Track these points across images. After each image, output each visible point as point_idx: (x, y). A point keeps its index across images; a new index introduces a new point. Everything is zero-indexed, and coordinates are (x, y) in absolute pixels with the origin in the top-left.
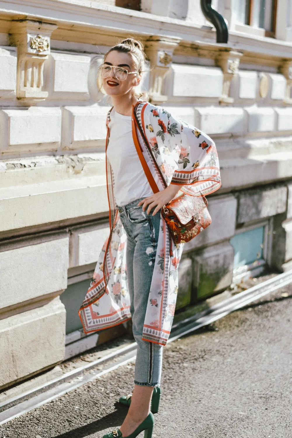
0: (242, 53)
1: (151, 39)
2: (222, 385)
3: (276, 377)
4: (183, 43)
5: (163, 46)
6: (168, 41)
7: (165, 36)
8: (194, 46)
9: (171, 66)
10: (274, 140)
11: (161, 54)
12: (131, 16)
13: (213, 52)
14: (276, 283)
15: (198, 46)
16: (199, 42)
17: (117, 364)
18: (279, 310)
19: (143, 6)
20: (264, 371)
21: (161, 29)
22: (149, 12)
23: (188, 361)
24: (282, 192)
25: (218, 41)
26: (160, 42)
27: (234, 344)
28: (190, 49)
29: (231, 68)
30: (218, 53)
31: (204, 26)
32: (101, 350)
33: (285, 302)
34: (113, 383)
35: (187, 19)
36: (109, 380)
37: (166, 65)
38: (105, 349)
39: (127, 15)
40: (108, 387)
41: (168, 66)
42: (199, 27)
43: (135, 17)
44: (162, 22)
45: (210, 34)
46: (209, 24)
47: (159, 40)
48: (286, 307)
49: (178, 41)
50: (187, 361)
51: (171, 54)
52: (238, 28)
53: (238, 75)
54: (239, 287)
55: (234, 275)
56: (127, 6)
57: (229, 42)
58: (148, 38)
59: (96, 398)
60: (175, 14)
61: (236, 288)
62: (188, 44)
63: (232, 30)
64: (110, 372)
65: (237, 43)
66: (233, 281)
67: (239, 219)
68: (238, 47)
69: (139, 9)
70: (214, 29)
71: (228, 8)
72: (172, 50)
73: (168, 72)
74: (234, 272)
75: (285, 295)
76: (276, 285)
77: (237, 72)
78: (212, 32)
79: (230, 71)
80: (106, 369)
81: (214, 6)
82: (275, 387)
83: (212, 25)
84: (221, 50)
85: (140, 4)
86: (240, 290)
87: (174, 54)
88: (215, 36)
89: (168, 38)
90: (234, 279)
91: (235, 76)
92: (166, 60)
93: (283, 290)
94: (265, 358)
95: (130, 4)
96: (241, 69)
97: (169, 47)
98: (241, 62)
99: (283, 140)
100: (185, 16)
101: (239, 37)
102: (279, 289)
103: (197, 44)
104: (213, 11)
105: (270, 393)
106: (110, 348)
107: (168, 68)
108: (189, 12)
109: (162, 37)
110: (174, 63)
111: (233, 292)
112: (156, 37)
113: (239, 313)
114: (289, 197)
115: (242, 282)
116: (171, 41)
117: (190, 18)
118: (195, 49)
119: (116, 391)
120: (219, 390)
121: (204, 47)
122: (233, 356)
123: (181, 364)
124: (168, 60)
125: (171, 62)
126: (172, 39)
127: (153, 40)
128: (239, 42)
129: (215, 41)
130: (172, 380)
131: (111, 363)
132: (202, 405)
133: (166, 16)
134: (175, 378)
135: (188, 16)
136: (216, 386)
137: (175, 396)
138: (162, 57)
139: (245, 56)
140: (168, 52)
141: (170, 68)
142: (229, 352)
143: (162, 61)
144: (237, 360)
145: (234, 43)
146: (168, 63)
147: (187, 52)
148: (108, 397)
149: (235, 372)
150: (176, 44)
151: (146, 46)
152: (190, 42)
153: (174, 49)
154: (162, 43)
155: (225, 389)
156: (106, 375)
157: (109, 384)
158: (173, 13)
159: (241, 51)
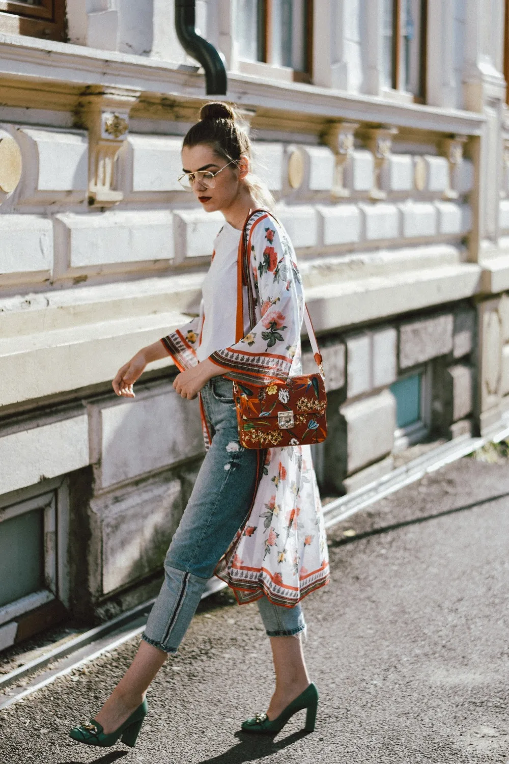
0: (253, 111)
1: (88, 91)
2: (243, 701)
4: (147, 97)
5: (110, 103)
6: (118, 95)
7: (113, 85)
8: (168, 102)
9: (126, 139)
10: (318, 262)
11: (107, 118)
12: (49, 52)
14: (335, 513)
15: (174, 101)
16: (175, 93)
17: (52, 675)
19: (72, 33)
21: (104, 74)
22: (84, 44)
23: (181, 661)
24: (336, 353)
25: (210, 92)
26: (105, 96)
28: (160, 107)
31: (182, 66)
32: (25, 652)
33: (350, 547)
34: (45, 709)
35: (153, 53)
36: (39, 704)
37: (117, 137)
38: (32, 649)
39: (42, 50)
40: (38, 717)
41: (121, 138)
42: (175, 68)
43: (56, 53)
44: (107, 61)
45: (193, 79)
46: (192, 62)
47: (104, 93)
48: (352, 554)
49: (138, 94)
50: (179, 662)
51: (125, 117)
52: (244, 67)
56: (42, 35)
57: (228, 93)
58: (83, 90)
59: (15, 738)
60: (130, 46)
62: (157, 98)
63: (233, 72)
64: (41, 690)
65: (245, 93)
68: (246, 101)
69: (65, 40)
70: (202, 71)
71: (225, 34)
72: (128, 110)
73: (122, 149)
75: (351, 534)
76: (334, 517)
78: (199, 76)
80: (34, 685)
81: (200, 30)
83: (198, 65)
85: (67, 31)
87: (131, 117)
88: (203, 83)
89: (120, 89)
92: (117, 128)
93: (346, 526)
95: (47, 31)
97: (122, 104)
99: (334, 261)
100: (147, 50)
101: (246, 83)
102: (340, 523)
103: (172, 98)
104: (199, 38)
106: (41, 645)
107: (122, 141)
108: (156, 42)
109: (108, 87)
110: (131, 132)
112: (97, 87)
114: (349, 360)
116: (125, 93)
117: (157, 53)
118: (169, 108)
119: (51, 724)
120: (236, 711)
121: (187, 102)
122: (262, 646)
123: (169, 667)
124: (121, 127)
125: (127, 131)
126: (127, 90)
127: (91, 94)
128: (248, 91)
129: (204, 91)
130: (153, 696)
131: (43, 673)
132: (206, 738)
133: (114, 50)
134: (157, 693)
135: (155, 49)
136: (230, 703)
137: (158, 726)
138: (110, 122)
139: (258, 116)
140: (119, 113)
141: (125, 142)
142: (253, 640)
143: (110, 131)
144: (268, 655)
145: (240, 95)
146: (120, 132)
147: (155, 113)
148: (37, 736)
149: (265, 676)
150: (133, 99)
151: (81, 105)
152: (159, 95)
153: (131, 107)
154: (108, 99)
155: (248, 708)
156: (34, 695)
157: (38, 711)
158: (127, 44)
159: (252, 108)
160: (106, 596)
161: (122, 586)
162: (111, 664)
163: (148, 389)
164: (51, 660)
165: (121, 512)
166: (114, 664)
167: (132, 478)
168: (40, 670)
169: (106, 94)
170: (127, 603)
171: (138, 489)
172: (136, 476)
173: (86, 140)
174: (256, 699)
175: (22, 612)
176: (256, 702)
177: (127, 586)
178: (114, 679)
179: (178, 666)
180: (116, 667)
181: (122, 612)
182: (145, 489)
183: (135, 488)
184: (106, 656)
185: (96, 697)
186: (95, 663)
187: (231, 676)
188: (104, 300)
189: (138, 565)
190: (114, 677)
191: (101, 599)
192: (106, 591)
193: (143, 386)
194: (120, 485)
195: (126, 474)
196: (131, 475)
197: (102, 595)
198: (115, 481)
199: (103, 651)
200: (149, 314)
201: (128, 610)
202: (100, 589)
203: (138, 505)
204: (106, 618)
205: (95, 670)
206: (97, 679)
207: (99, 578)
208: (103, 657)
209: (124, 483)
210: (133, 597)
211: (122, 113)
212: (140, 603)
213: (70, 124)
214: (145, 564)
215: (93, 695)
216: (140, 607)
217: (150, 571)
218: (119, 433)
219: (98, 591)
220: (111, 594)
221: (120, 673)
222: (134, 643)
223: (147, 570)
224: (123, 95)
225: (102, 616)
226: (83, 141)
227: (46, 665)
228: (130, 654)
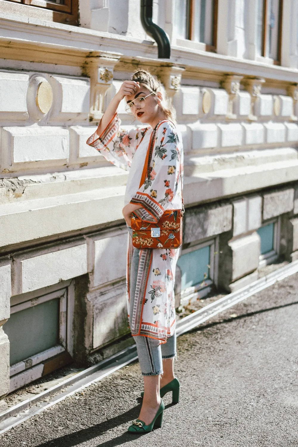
0: (184, 68)
1: (91, 55)
2: (175, 413)
3: (230, 402)
4: (123, 59)
5: (103, 63)
6: (108, 57)
7: (105, 52)
8: (136, 62)
9: (112, 83)
10: (218, 157)
11: (102, 71)
12: (70, 32)
13: (155, 68)
14: (225, 304)
15: (139, 61)
16: (140, 57)
17: (64, 395)
18: (229, 332)
19: (81, 21)
20: (216, 396)
21: (101, 45)
22: (89, 28)
23: (139, 389)
24: (227, 211)
25: (160, 57)
26: (101, 58)
27: (185, 369)
28: (131, 65)
29: (174, 84)
30: (159, 68)
31: (145, 41)
32: (48, 381)
33: (234, 323)
34: (60, 415)
35: (127, 33)
36: (57, 412)
37: (107, 82)
38: (52, 380)
39: (66, 31)
40: (56, 420)
41: (109, 82)
42: (141, 42)
43: (74, 33)
44: (102, 38)
45: (151, 49)
46: (150, 39)
47: (100, 56)
48: (236, 328)
49: (119, 57)
50: (137, 389)
51: (112, 70)
52: (179, 42)
53: (181, 90)
54: (186, 309)
55: (182, 297)
56: (65, 22)
57: (171, 57)
58: (87, 55)
59: (44, 432)
60: (115, 29)
61: (183, 310)
62: (129, 60)
63: (173, 45)
64: (57, 404)
65: (179, 57)
66: (181, 303)
67: (185, 240)
68: (179, 62)
69: (78, 25)
70: (156, 44)
71: (168, 22)
72: (113, 66)
73: (109, 89)
74: (182, 293)
75: (234, 316)
76: (224, 306)
77: (179, 87)
78: (154, 47)
79: (172, 87)
80: (53, 401)
81: (155, 20)
82: (229, 413)
83: (153, 40)
84: (162, 65)
85: (79, 20)
86: (188, 312)
87: (114, 71)
88: (156, 51)
89: (109, 54)
90: (181, 300)
91: (177, 91)
92: (107, 77)
93: (231, 311)
94: (217, 383)
95: (68, 20)
96: (183, 85)
97: (110, 63)
98: (183, 78)
99: (227, 156)
100: (124, 31)
101: (181, 51)
102: (228, 309)
103: (138, 60)
104: (154, 25)
105: (224, 420)
106: (57, 378)
107: (109, 85)
108: (130, 26)
109: (102, 53)
110: (115, 79)
111: (181, 314)
112: (96, 53)
113: (188, 336)
114: (234, 214)
115: (189, 304)
116: (112, 57)
117: (130, 33)
118: (136, 65)
119: (64, 424)
120: (172, 419)
121: (146, 62)
122: (185, 381)
123: (131, 392)
124: (109, 76)
125: (112, 79)
126: (113, 55)
127: (92, 57)
128: (181, 56)
129: (157, 56)
130: (123, 409)
131: (58, 394)
132: (155, 435)
133: (106, 31)
134: (125, 407)
135: (128, 31)
136: (168, 414)
137: (126, 426)
138: (103, 73)
139: (187, 71)
140: (108, 68)
141: (111, 85)
142: (180, 378)
143: (103, 78)
144: (189, 386)
145: (176, 58)
146: (109, 80)
147: (128, 68)
148: (56, 430)
149: (188, 399)
150: (116, 60)
151: (86, 63)
152: (131, 58)
153: (114, 65)
154: (103, 60)
155: (178, 417)
156: (53, 407)
157: (56, 416)
158: (113, 28)
159: (183, 66)
160: (95, 350)
161: (103, 344)
162: (97, 390)
163: (121, 229)
164: (63, 386)
165: (104, 301)
166: (100, 390)
167: (111, 281)
168: (57, 392)
169: (101, 57)
170: (106, 354)
171: (114, 288)
172: (113, 280)
173: (89, 83)
174: (183, 412)
175: (47, 358)
176: (183, 414)
177: (107, 344)
178: (101, 399)
179: (137, 392)
180: (101, 391)
181: (104, 359)
182: (118, 287)
183: (112, 287)
184: (94, 385)
185: (89, 409)
186: (88, 389)
187: (168, 398)
188: (96, 177)
189: (112, 331)
190: (100, 397)
191: (92, 351)
192: (94, 347)
193: (118, 228)
194: (103, 285)
195: (107, 278)
196: (110, 280)
197: (93, 349)
198: (101, 283)
199: (93, 382)
200: (122, 185)
201: (106, 358)
202: (91, 346)
203: (114, 297)
204: (94, 363)
205: (89, 393)
206: (90, 398)
207: (91, 339)
208: (93, 385)
209: (106, 284)
210: (110, 351)
211: (110, 68)
212: (114, 354)
213: (80, 74)
214: (117, 331)
215: (88, 408)
216: (114, 357)
217: (120, 336)
218: (104, 254)
219: (90, 347)
220: (98, 349)
221: (103, 395)
222: (111, 378)
223: (118, 335)
224: (111, 58)
225: (92, 362)
226: (87, 84)
227: (60, 390)
228: (108, 384)
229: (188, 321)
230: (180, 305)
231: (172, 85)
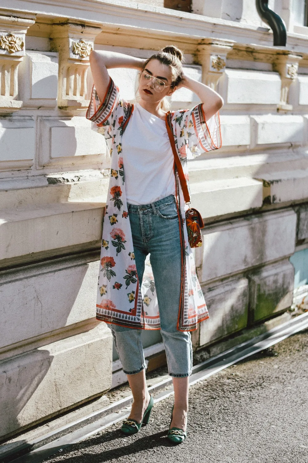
0: (301, 56)
1: (203, 42)
2: (282, 416)
4: (237, 46)
5: (215, 50)
6: (221, 45)
7: (218, 39)
8: (250, 50)
9: (224, 72)
11: (214, 59)
12: (181, 18)
13: (271, 56)
15: (254, 49)
16: (254, 45)
17: (168, 393)
19: (194, 7)
21: (213, 32)
22: (201, 14)
23: (245, 389)
25: (275, 44)
26: (213, 45)
27: (294, 371)
28: (245, 53)
29: (290, 73)
30: (275, 57)
31: (259, 28)
32: (152, 378)
34: (163, 413)
35: (242, 20)
36: (160, 410)
37: (219, 70)
38: (156, 377)
39: (177, 17)
40: (159, 418)
41: (221, 71)
42: (255, 29)
43: (185, 19)
44: (215, 24)
45: (266, 36)
46: (266, 26)
47: (212, 44)
49: (232, 45)
50: (244, 389)
51: (224, 58)
52: (296, 29)
53: (297, 80)
54: (299, 308)
55: (295, 295)
56: (176, 8)
57: (287, 45)
58: (199, 42)
59: (145, 430)
60: (228, 15)
61: (296, 309)
62: (243, 47)
63: (290, 32)
64: (161, 401)
65: (296, 45)
66: (294, 302)
67: (299, 236)
68: (297, 50)
69: (190, 11)
70: (271, 31)
71: (286, 8)
72: (226, 54)
73: (222, 78)
74: (295, 291)
77: (295, 76)
78: (269, 34)
79: (288, 76)
80: (157, 398)
81: (271, 6)
83: (269, 27)
84: (278, 54)
85: (191, 5)
86: (301, 311)
87: (227, 58)
88: (272, 39)
89: (222, 41)
90: (294, 299)
91: (294, 81)
92: (219, 65)
95: (180, 6)
96: (300, 74)
97: (222, 50)
98: (300, 66)
100: (238, 18)
101: (298, 39)
103: (252, 47)
104: (270, 11)
106: (161, 375)
107: (222, 73)
108: (244, 13)
109: (214, 40)
110: (227, 68)
111: (294, 313)
112: (208, 40)
113: (299, 336)
115: (303, 303)
116: (225, 44)
117: (245, 20)
118: (250, 53)
119: (166, 422)
120: (278, 421)
121: (260, 50)
122: (294, 383)
123: (237, 393)
124: (221, 64)
125: (225, 67)
126: (226, 42)
127: (204, 44)
128: (299, 44)
129: (272, 43)
130: (227, 409)
131: (162, 391)
132: (259, 437)
133: (219, 18)
134: (230, 408)
135: (243, 17)
136: (275, 416)
137: (231, 427)
138: (215, 61)
139: (304, 59)
140: (220, 56)
141: (224, 73)
142: (289, 379)
143: (215, 66)
144: (298, 388)
145: (292, 46)
146: (221, 68)
147: (242, 56)
148: (158, 429)
149: (296, 401)
150: (229, 48)
151: (198, 50)
152: (245, 45)
153: (227, 53)
154: (215, 47)
155: (285, 420)
156: (157, 404)
157: (159, 414)
158: (227, 14)
159: (300, 55)
160: (201, 347)
161: (211, 342)
162: (203, 388)
163: (231, 223)
164: (167, 384)
165: (212, 297)
166: (205, 388)
167: (219, 277)
168: (161, 390)
169: (213, 44)
170: (213, 352)
171: (222, 284)
172: (222, 276)
173: (201, 72)
174: (291, 415)
175: (151, 354)
176: (291, 417)
177: (214, 342)
178: (206, 398)
179: (244, 392)
180: (206, 390)
181: (210, 357)
182: (227, 284)
183: (221, 283)
184: (200, 383)
185: (193, 408)
186: (193, 387)
187: (275, 400)
188: (207, 169)
189: (220, 329)
190: (206, 396)
191: (198, 349)
192: (201, 345)
193: (228, 222)
194: (212, 281)
195: (216, 274)
196: (219, 275)
197: (199, 347)
198: (209, 278)
199: (198, 380)
200: (234, 178)
201: (213, 356)
202: (198, 343)
203: (222, 293)
204: (201, 361)
205: (193, 391)
206: (195, 397)
207: (198, 336)
208: (198, 384)
209: (215, 279)
210: (217, 349)
211: (222, 56)
212: (221, 353)
213: (191, 62)
214: (225, 329)
215: (192, 406)
216: (221, 355)
217: (228, 333)
218: (213, 249)
219: (196, 344)
220: (204, 346)
221: (208, 394)
222: (217, 376)
223: (226, 333)
224: (223, 45)
225: (198, 359)
226: (199, 73)
227: (164, 387)
228: (214, 383)
229: (301, 320)
230: (292, 303)
231: (288, 74)
